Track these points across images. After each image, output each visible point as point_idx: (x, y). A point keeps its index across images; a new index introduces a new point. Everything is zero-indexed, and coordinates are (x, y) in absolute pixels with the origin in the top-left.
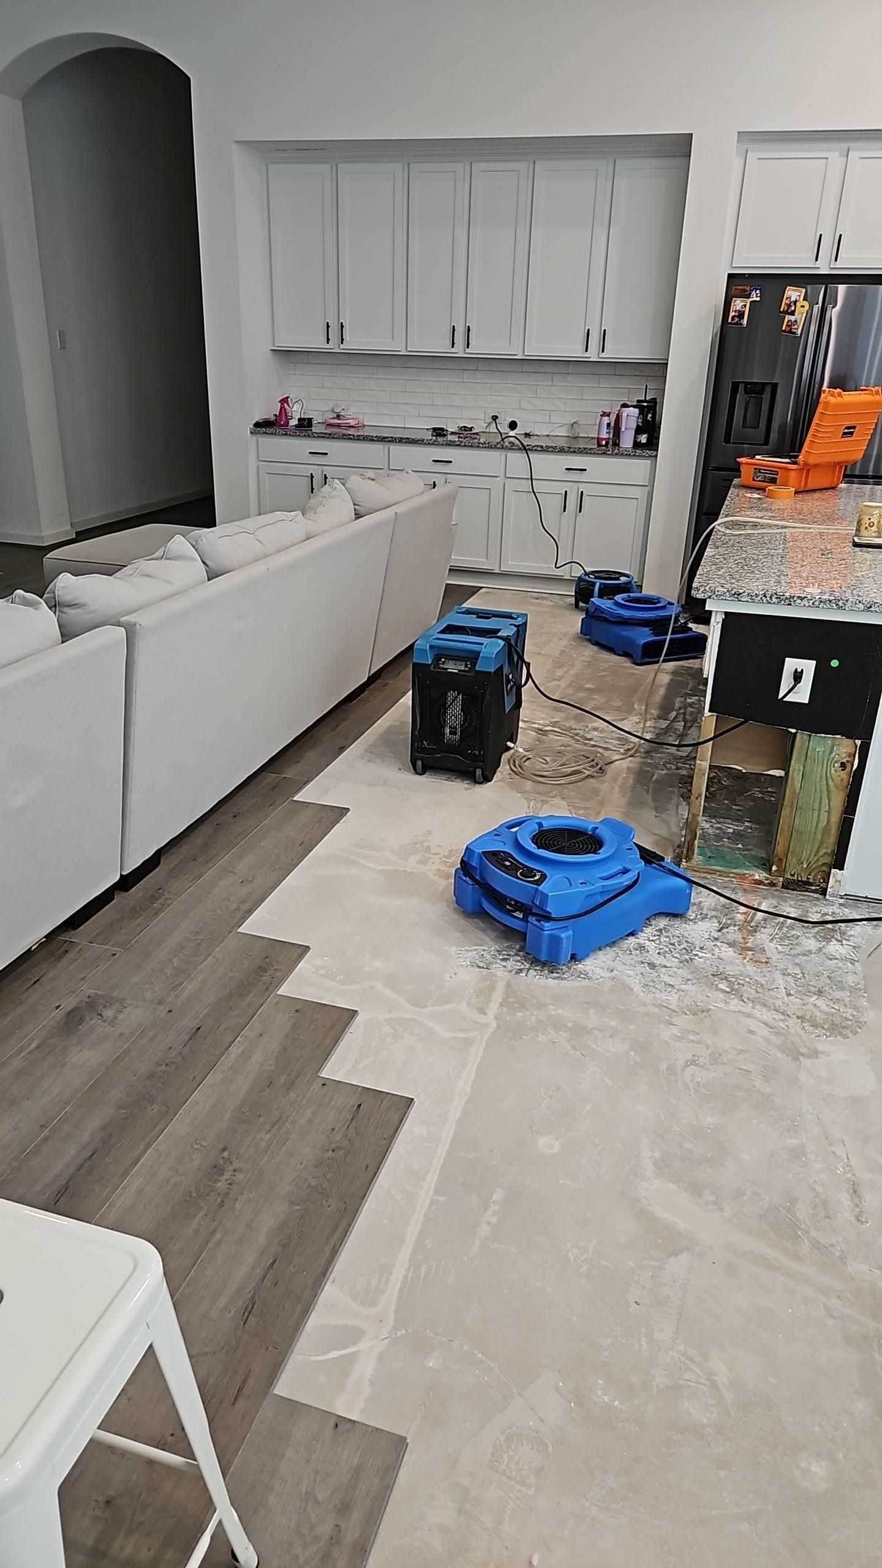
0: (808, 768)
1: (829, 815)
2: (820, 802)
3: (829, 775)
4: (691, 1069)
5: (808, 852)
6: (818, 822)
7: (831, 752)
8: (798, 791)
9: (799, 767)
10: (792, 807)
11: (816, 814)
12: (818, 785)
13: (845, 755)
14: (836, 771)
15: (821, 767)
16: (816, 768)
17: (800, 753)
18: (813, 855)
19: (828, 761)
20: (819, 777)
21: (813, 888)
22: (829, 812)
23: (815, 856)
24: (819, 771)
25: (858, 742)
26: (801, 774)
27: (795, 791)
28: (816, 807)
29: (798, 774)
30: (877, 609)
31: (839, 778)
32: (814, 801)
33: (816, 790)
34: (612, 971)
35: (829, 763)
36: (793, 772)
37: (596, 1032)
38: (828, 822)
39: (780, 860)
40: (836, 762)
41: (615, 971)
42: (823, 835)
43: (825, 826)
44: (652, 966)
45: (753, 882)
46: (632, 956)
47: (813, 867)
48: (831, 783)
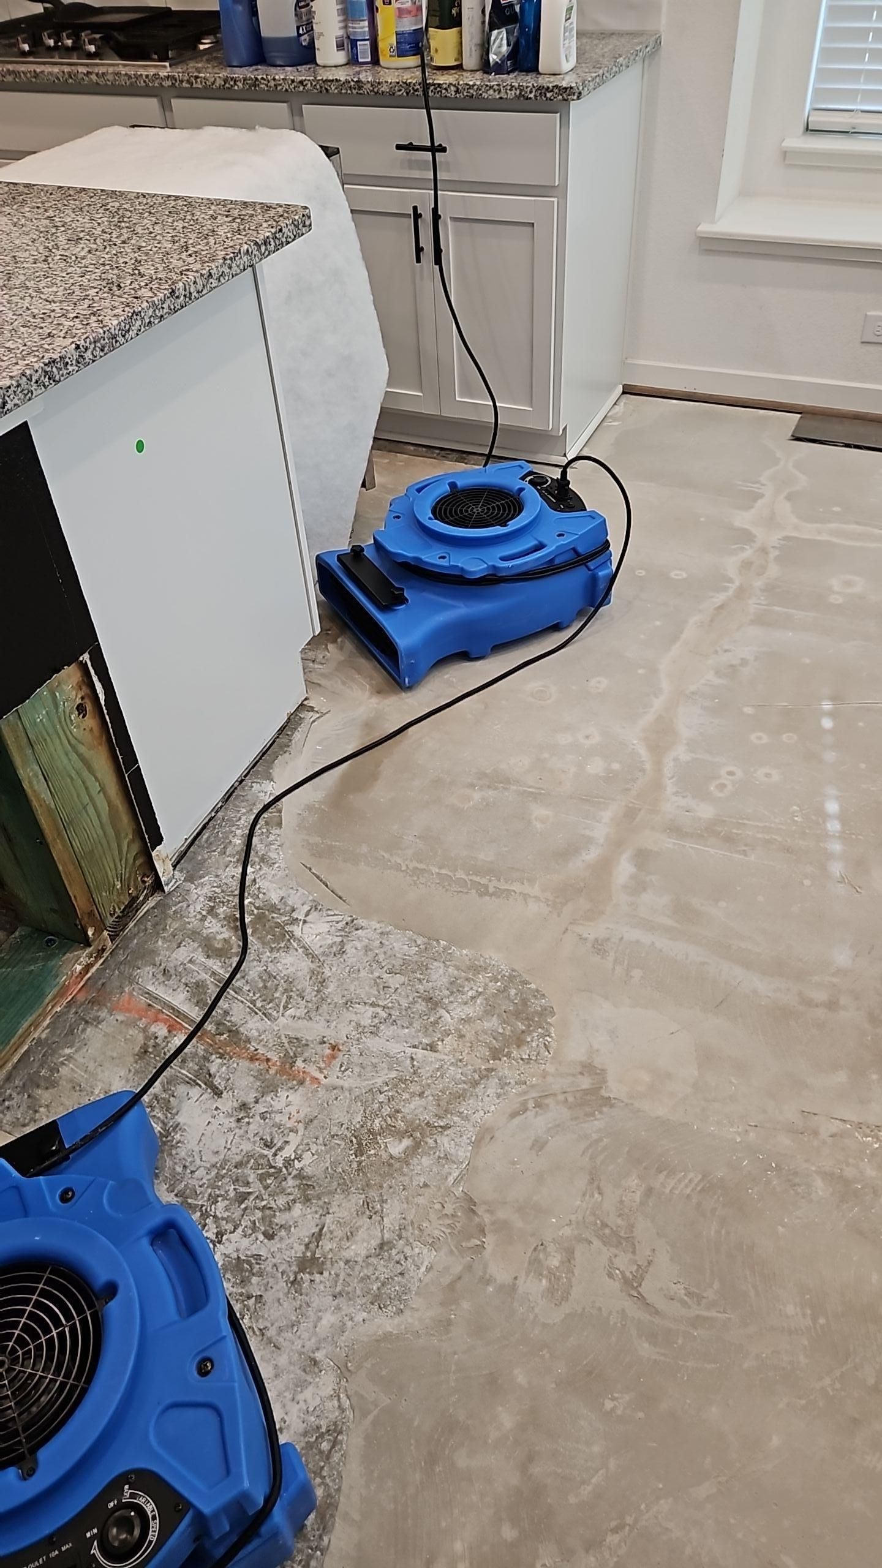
0: (44, 759)
1: (105, 794)
2: (87, 788)
3: (73, 741)
4: (647, 1288)
5: (112, 865)
6: (99, 817)
7: (56, 706)
8: (53, 806)
9: (32, 770)
10: (59, 834)
11: (91, 810)
12: (69, 768)
13: (74, 693)
14: (77, 727)
15: (58, 741)
16: (52, 749)
17: (20, 749)
18: (117, 861)
19: (60, 722)
20: (63, 756)
21: (141, 898)
22: (103, 790)
23: (121, 861)
24: (59, 748)
25: (86, 658)
26: (41, 777)
27: (49, 809)
28: (86, 800)
29: (38, 781)
30: (16, 401)
31: (87, 733)
32: (78, 796)
33: (72, 779)
34: (315, 1362)
35: (64, 723)
36: (31, 786)
37: (536, 1470)
38: (109, 803)
39: (91, 914)
40: (71, 713)
41: (319, 1356)
42: (114, 826)
43: (109, 810)
44: (309, 1264)
45: (79, 979)
46: (268, 1297)
47: (127, 876)
48: (82, 749)
